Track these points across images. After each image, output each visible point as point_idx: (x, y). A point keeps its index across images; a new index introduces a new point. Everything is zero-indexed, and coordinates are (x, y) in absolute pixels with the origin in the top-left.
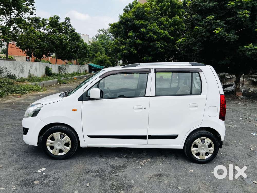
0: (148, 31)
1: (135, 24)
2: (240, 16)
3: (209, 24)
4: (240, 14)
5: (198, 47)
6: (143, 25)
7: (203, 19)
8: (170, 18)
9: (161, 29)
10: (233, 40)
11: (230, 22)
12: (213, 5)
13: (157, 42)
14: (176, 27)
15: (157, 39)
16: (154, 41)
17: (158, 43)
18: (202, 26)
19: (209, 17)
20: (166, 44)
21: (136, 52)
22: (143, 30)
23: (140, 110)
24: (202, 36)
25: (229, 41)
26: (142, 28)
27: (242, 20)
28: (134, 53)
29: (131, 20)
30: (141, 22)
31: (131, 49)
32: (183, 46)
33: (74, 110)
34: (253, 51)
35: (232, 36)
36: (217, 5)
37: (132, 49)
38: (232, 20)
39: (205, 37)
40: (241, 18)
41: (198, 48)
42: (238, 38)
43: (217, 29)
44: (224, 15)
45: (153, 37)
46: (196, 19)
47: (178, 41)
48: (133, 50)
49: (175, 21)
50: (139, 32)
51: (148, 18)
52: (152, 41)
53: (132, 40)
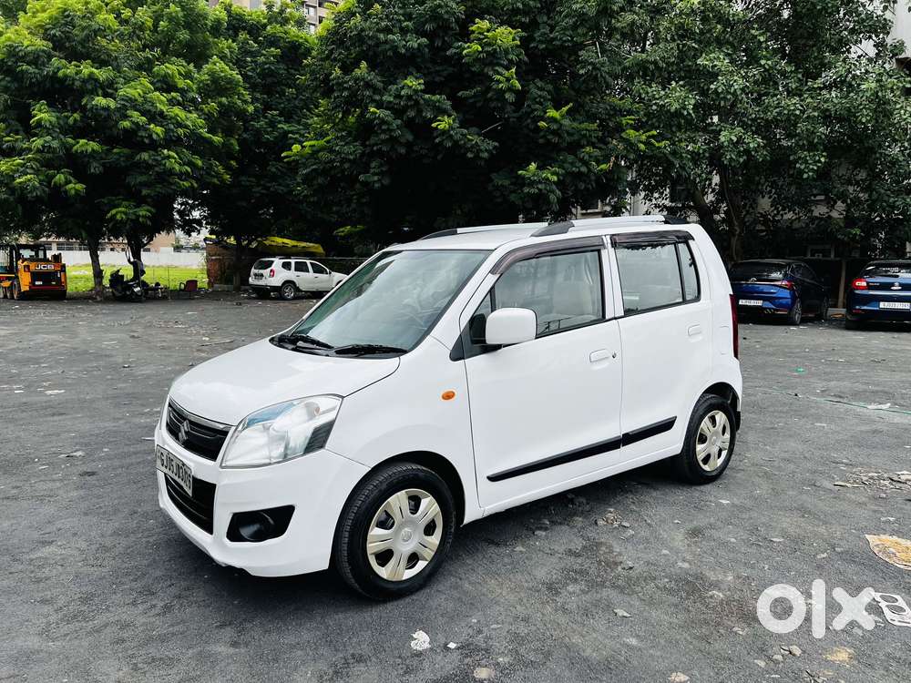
0: (124, 108)
1: (60, 74)
2: (500, 86)
3: (413, 103)
4: (498, 82)
5: (375, 174)
6: (97, 80)
7: (387, 83)
8: (195, 67)
9: (172, 102)
10: (486, 154)
11: (471, 101)
12: (416, 45)
13: (165, 151)
14: (224, 100)
15: (165, 139)
16: (154, 146)
17: (169, 157)
18: (389, 107)
19: (411, 82)
20: (200, 163)
21: (80, 187)
22: (100, 101)
23: (605, 364)
24: (393, 141)
25: (477, 157)
26: (93, 92)
27: (507, 96)
28: (73, 192)
29: (36, 59)
30: (87, 69)
31: (55, 176)
32: (308, 170)
33: (448, 396)
34: (540, 186)
35: (480, 143)
36: (425, 46)
37: (60, 178)
38: (475, 96)
39: (401, 143)
40: (502, 92)
41: (376, 178)
42: (495, 147)
43: (439, 121)
44: (443, 79)
45: (146, 130)
46: (367, 82)
47: (291, 150)
48: (66, 178)
49: (215, 79)
50: (83, 109)
51: (109, 56)
52: (144, 148)
53: (54, 139)
